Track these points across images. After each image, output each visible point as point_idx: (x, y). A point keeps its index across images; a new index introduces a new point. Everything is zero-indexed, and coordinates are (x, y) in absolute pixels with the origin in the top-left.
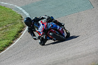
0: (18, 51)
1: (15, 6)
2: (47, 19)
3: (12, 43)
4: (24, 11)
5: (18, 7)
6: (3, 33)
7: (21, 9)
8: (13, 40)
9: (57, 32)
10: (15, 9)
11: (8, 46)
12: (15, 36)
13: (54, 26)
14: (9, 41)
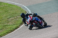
0: (22, 32)
1: (23, 6)
2: (33, 15)
3: (19, 27)
4: (28, 9)
5: (25, 6)
6: (14, 21)
7: (26, 7)
8: (20, 25)
9: (38, 23)
10: (23, 7)
11: (16, 28)
12: (21, 23)
13: (37, 19)
14: (17, 26)
